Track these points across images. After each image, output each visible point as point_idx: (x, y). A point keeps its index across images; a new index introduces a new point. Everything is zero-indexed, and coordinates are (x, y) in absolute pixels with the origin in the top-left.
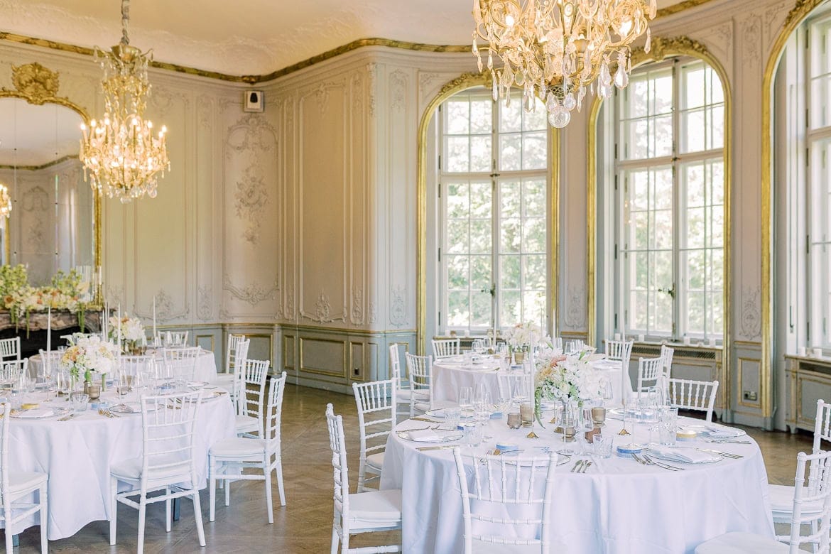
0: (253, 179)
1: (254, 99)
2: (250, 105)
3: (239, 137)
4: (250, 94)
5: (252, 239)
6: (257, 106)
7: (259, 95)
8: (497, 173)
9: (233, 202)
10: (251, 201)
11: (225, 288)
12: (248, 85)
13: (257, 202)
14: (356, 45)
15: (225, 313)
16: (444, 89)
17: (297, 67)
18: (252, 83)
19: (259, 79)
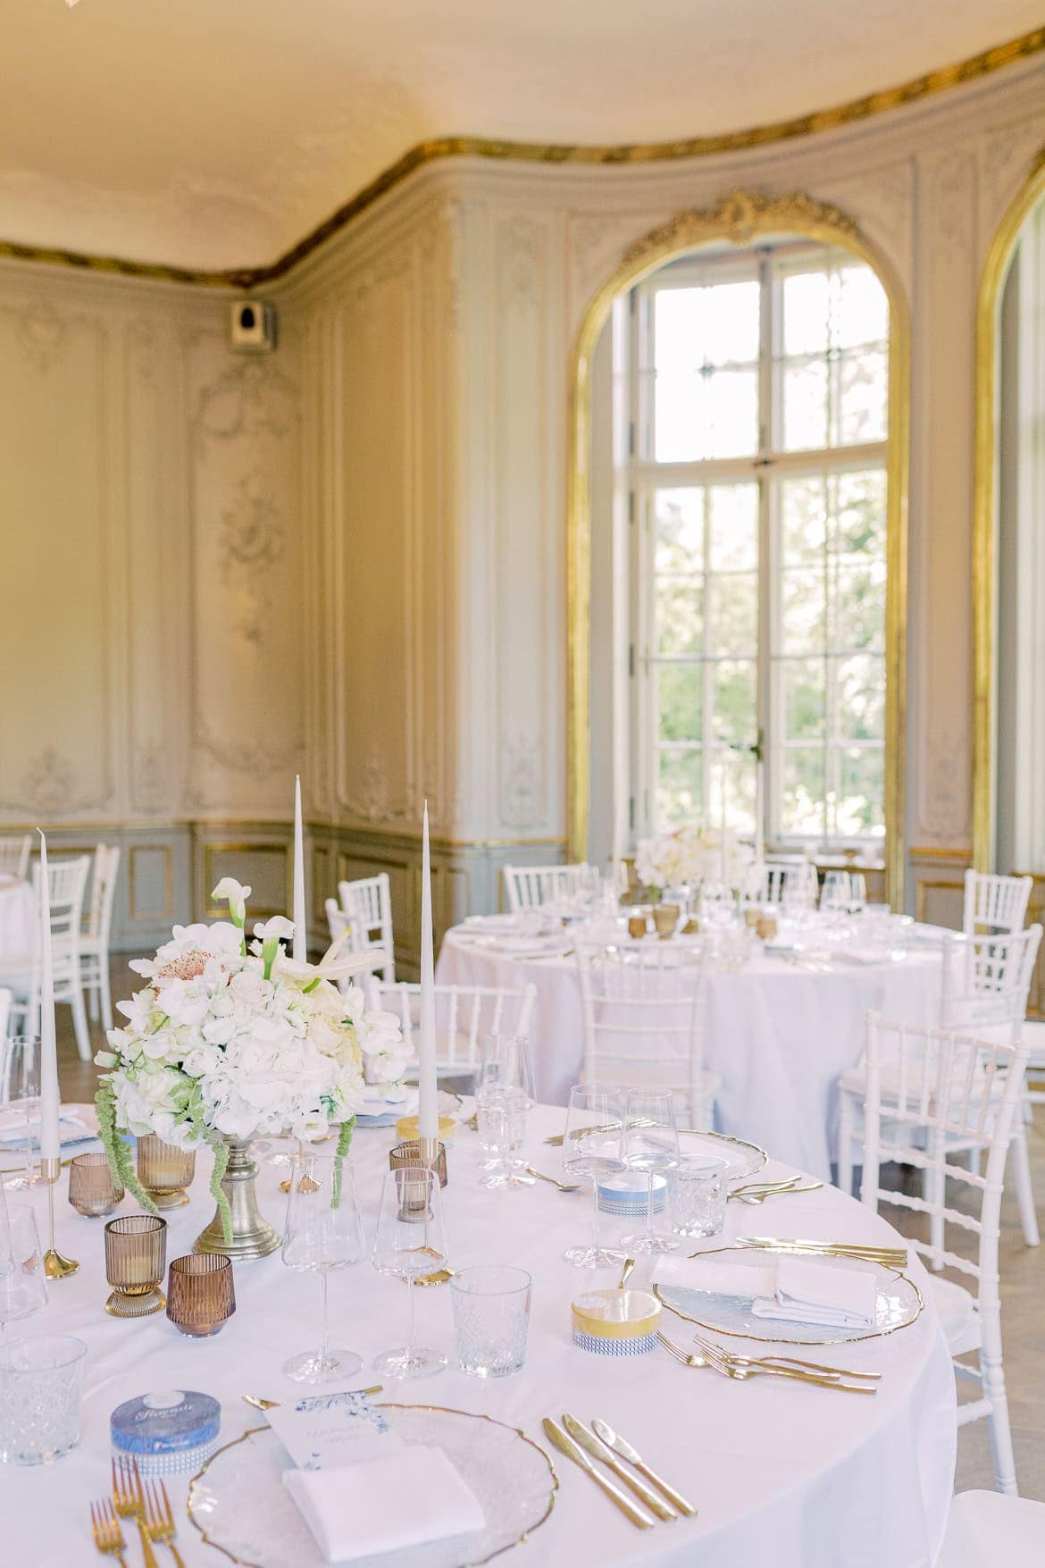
0: (257, 503)
1: (247, 320)
2: (241, 335)
3: (224, 411)
4: (237, 310)
5: (254, 635)
6: (256, 335)
7: (258, 310)
8: (770, 457)
9: (210, 553)
10: (251, 550)
11: (196, 742)
12: (239, 291)
13: (265, 552)
14: (414, 159)
15: (197, 800)
16: (633, 254)
17: (318, 237)
18: (247, 286)
19: (259, 276)
